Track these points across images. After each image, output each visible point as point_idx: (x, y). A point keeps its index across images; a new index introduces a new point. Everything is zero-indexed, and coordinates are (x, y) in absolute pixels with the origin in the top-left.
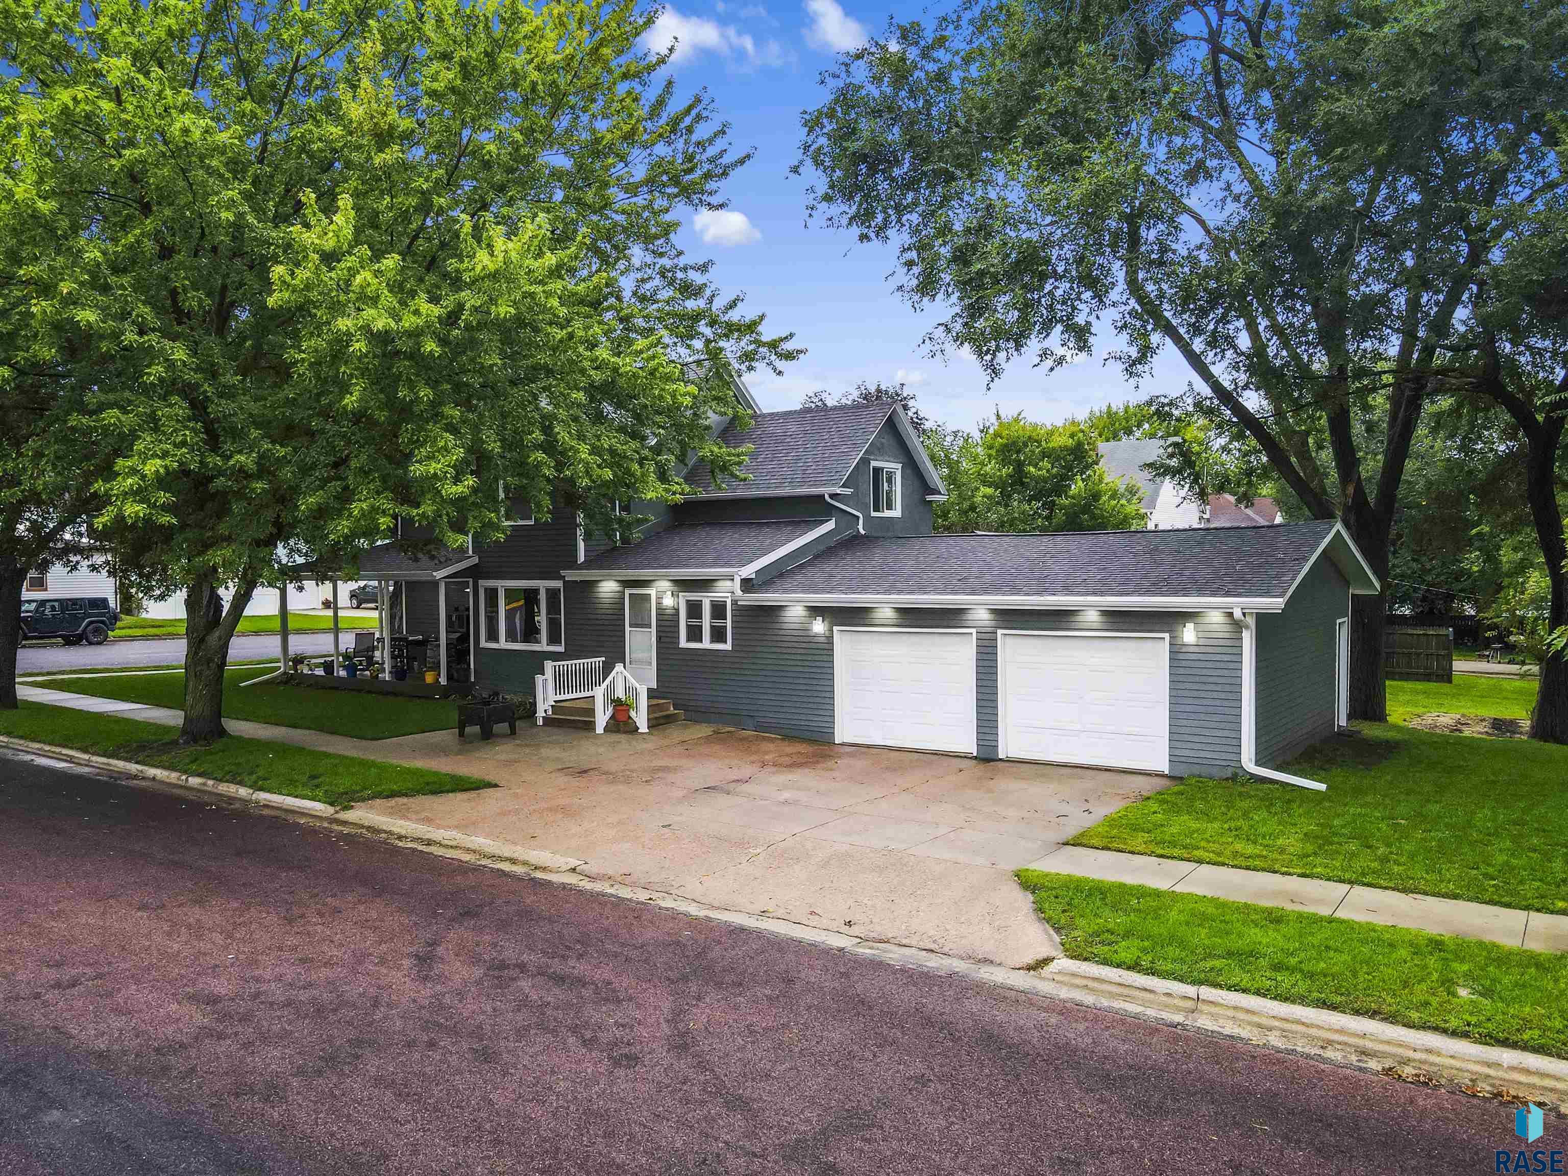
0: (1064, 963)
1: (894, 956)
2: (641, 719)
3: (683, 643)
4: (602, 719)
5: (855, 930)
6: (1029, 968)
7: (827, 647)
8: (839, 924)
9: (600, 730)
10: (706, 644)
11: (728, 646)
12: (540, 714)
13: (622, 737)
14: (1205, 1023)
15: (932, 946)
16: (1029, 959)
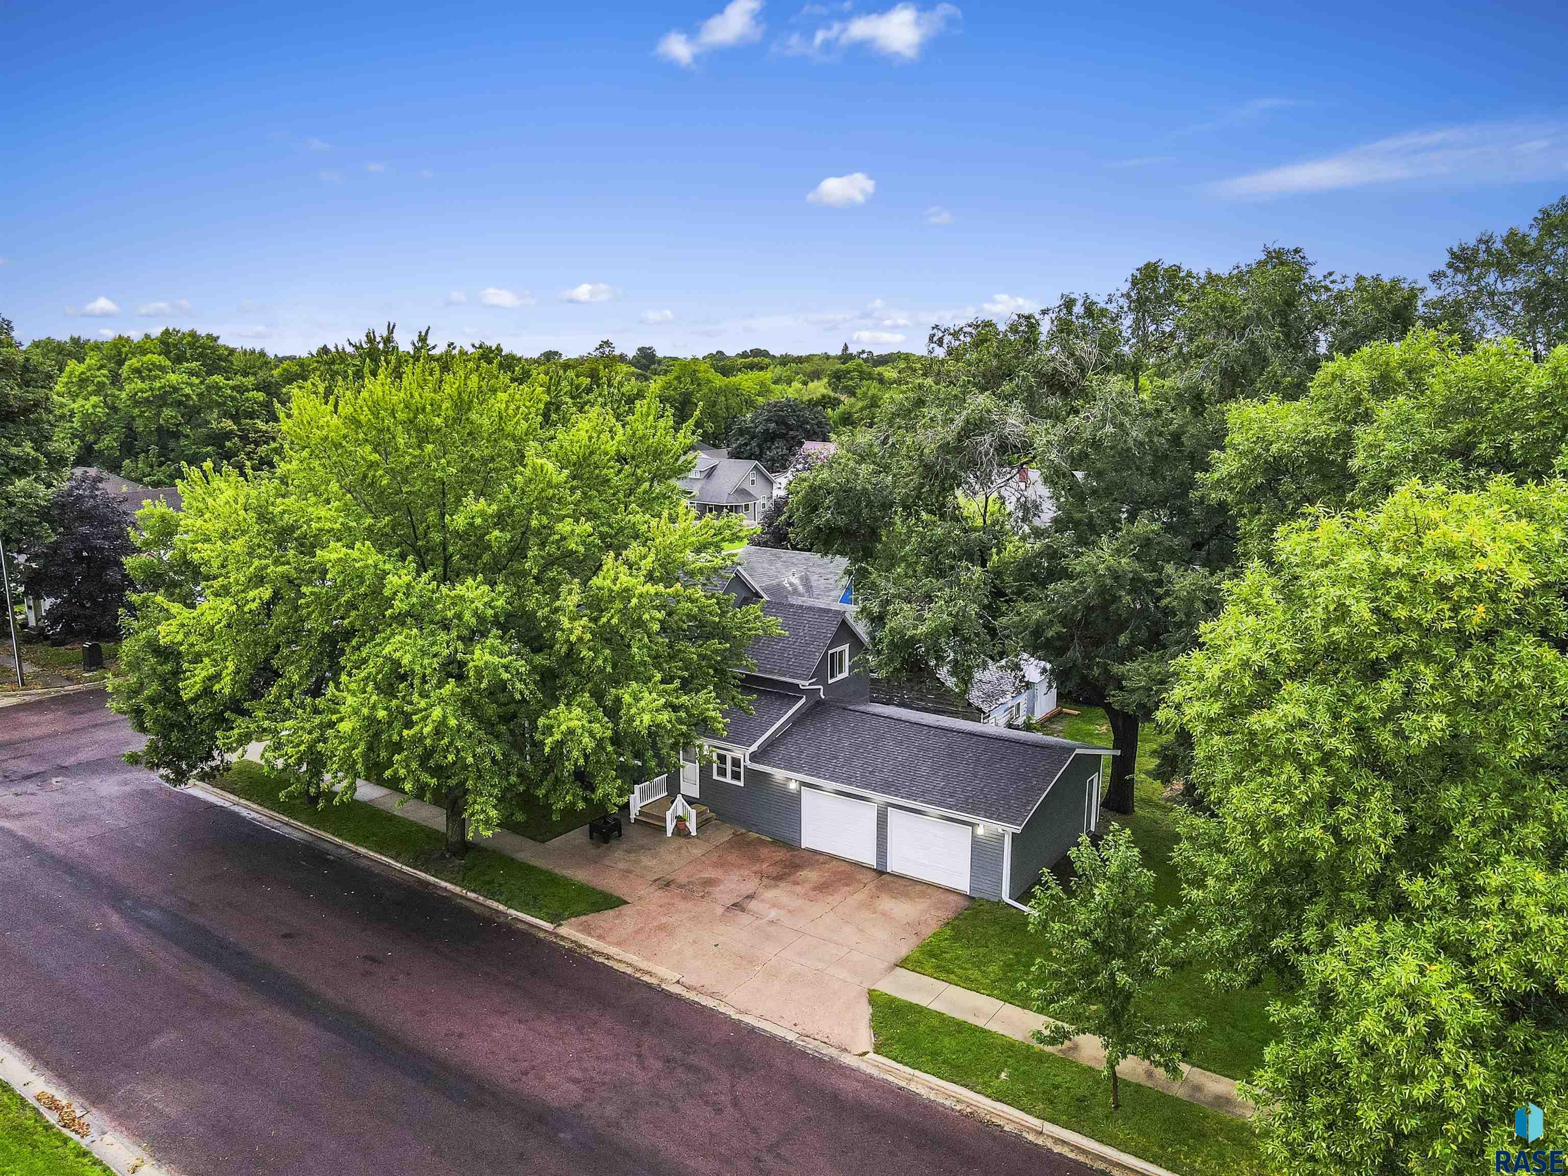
0: (871, 1055)
1: (811, 1046)
2: (692, 826)
3: (715, 777)
4: (670, 827)
5: (798, 1029)
6: (860, 1055)
7: (796, 799)
8: (790, 1025)
9: (669, 834)
10: (728, 780)
11: (741, 784)
12: (633, 816)
13: (683, 841)
14: (912, 1087)
15: (826, 1040)
16: (860, 1052)
